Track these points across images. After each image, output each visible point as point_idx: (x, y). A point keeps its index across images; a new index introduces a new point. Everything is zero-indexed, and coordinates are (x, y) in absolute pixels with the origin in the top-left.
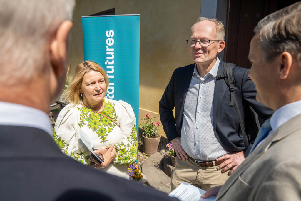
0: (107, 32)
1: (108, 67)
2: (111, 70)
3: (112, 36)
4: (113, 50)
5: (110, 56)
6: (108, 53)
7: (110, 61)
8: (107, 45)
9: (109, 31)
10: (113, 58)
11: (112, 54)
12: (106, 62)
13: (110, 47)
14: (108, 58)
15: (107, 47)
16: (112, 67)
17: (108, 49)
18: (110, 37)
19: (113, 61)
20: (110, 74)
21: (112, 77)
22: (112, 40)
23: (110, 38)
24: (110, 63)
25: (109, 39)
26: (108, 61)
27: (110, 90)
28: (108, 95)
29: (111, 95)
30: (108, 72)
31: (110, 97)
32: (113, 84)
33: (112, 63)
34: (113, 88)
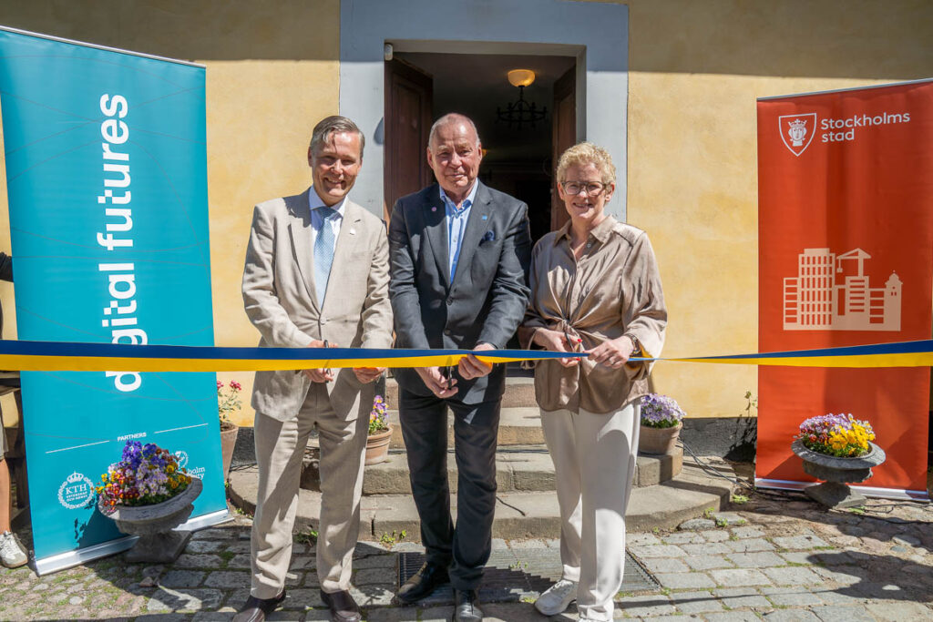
0: (105, 98)
1: (109, 212)
2: (122, 220)
3: (123, 114)
4: (125, 157)
5: (119, 176)
6: (107, 168)
7: (119, 192)
8: (106, 142)
9: (111, 98)
10: (126, 182)
11: (125, 169)
12: (103, 195)
13: (114, 148)
14: (108, 183)
15: (106, 147)
16: (127, 213)
17: (108, 155)
18: (116, 117)
19: (128, 194)
20: (117, 235)
21: (129, 243)
22: (124, 126)
23: (115, 121)
24: (116, 200)
25: (111, 123)
26: (108, 193)
27: (122, 287)
28: (114, 304)
29: (124, 303)
30: (110, 227)
31: (122, 310)
32: (130, 266)
33: (127, 198)
34: (130, 279)
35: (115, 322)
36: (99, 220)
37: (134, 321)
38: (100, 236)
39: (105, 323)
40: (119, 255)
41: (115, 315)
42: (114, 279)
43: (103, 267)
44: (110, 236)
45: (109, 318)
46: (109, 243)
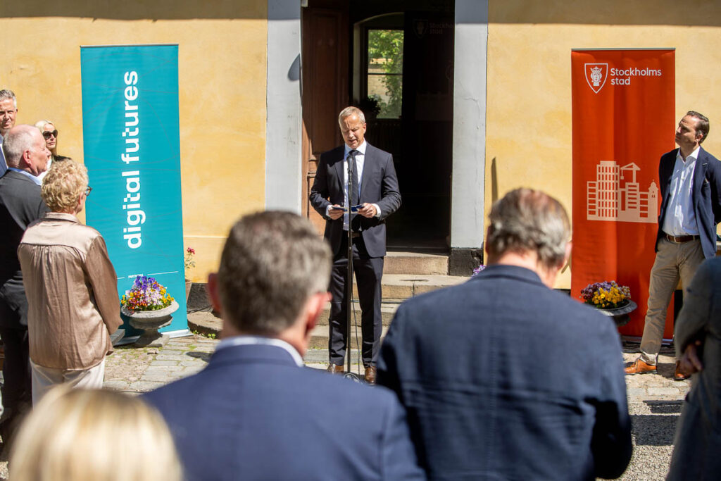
0: (127, 74)
1: (128, 141)
2: (133, 145)
3: (135, 82)
4: (136, 108)
5: (132, 119)
6: (127, 115)
7: (132, 129)
8: (127, 100)
9: (129, 74)
10: (136, 122)
11: (135, 115)
12: (125, 131)
13: (131, 103)
14: (128, 124)
15: (126, 103)
16: (136, 141)
17: (128, 107)
18: (132, 85)
19: (137, 129)
20: (132, 155)
21: (136, 159)
22: (136, 89)
24: (132, 134)
25: (130, 88)
26: (127, 130)
27: (133, 185)
28: (129, 196)
29: (134, 195)
30: (128, 150)
31: (133, 199)
32: (137, 173)
33: (136, 132)
34: (137, 180)
35: (130, 206)
36: (122, 147)
37: (138, 206)
38: (123, 155)
39: (124, 207)
40: (132, 166)
41: (129, 202)
42: (129, 181)
43: (124, 174)
44: (128, 155)
45: (126, 204)
46: (127, 159)
